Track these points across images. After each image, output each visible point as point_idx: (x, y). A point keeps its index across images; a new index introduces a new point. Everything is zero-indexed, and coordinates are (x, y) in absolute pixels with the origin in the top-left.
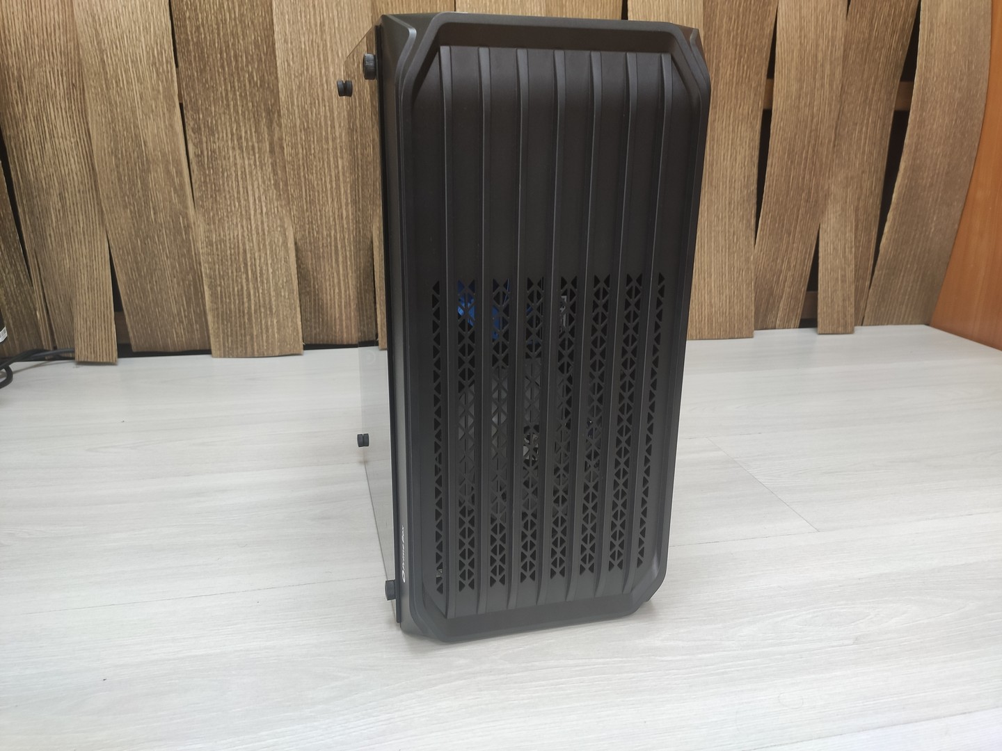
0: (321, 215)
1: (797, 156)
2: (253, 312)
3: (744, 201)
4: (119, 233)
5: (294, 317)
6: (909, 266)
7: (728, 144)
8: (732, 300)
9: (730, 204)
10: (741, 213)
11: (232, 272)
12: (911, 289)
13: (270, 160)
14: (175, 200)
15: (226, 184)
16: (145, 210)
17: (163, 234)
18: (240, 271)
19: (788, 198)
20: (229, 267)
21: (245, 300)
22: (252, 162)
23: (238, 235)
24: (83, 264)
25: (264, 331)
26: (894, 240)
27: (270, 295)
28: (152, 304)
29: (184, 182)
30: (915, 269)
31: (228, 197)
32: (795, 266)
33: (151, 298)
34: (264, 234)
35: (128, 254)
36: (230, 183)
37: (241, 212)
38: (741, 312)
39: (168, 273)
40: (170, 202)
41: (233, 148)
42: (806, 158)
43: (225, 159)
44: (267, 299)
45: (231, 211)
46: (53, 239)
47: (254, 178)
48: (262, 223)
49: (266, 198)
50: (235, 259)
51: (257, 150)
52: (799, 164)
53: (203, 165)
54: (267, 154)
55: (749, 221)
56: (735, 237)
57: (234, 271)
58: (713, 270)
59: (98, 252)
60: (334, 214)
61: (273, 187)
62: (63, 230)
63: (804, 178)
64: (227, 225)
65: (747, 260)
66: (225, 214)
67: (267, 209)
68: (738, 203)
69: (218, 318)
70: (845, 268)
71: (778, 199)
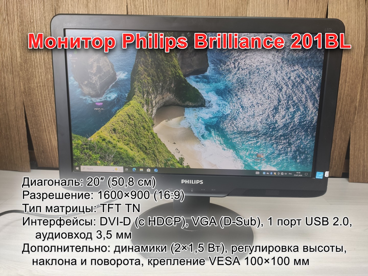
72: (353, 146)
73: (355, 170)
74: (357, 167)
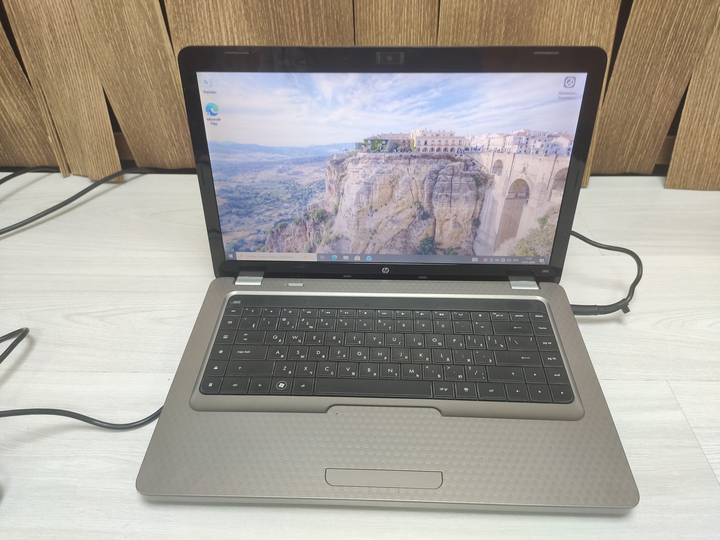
4: (105, 66)
14: (151, 34)
16: (125, 44)
17: (144, 66)
24: (81, 94)
28: (146, 129)
29: (157, 16)
33: (144, 124)
35: (118, 85)
39: (155, 102)
40: (146, 36)
46: (51, 69)
47: (225, 8)
59: (92, 82)
61: (244, 17)
62: (59, 62)
72: (690, 110)
73: (683, 163)
74: (690, 156)
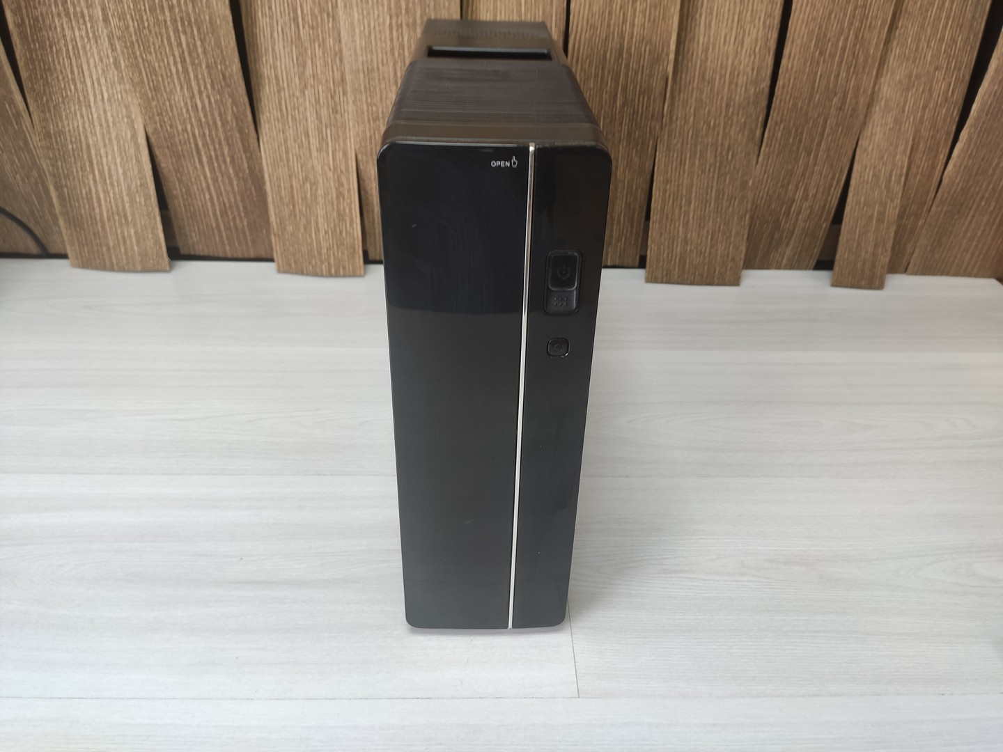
0: (170, 105)
1: (830, 44)
2: (106, 220)
3: (749, 103)
5: (154, 228)
6: (983, 203)
7: (733, 21)
8: (716, 237)
9: (728, 106)
10: (743, 120)
11: (77, 171)
12: (982, 234)
13: (105, 32)
15: (56, 62)
18: (86, 170)
19: (812, 104)
20: (73, 165)
21: (96, 205)
22: (84, 34)
23: (78, 126)
25: (121, 242)
26: (965, 168)
27: (123, 200)
30: (992, 208)
31: (61, 78)
32: (815, 196)
34: (108, 126)
36: (61, 60)
37: (79, 98)
38: (726, 252)
41: (59, 15)
42: (844, 48)
43: (51, 29)
44: (120, 205)
45: (67, 96)
47: (89, 54)
48: (105, 112)
49: (106, 81)
50: (79, 155)
51: (87, 18)
52: (832, 55)
53: (26, 36)
54: (101, 24)
55: (752, 132)
56: (730, 153)
57: (79, 169)
58: (693, 195)
60: (186, 104)
61: (113, 66)
63: (838, 75)
64: (64, 114)
65: (744, 185)
66: (60, 100)
67: (109, 95)
68: (740, 105)
69: (70, 223)
70: (886, 203)
71: (795, 105)
